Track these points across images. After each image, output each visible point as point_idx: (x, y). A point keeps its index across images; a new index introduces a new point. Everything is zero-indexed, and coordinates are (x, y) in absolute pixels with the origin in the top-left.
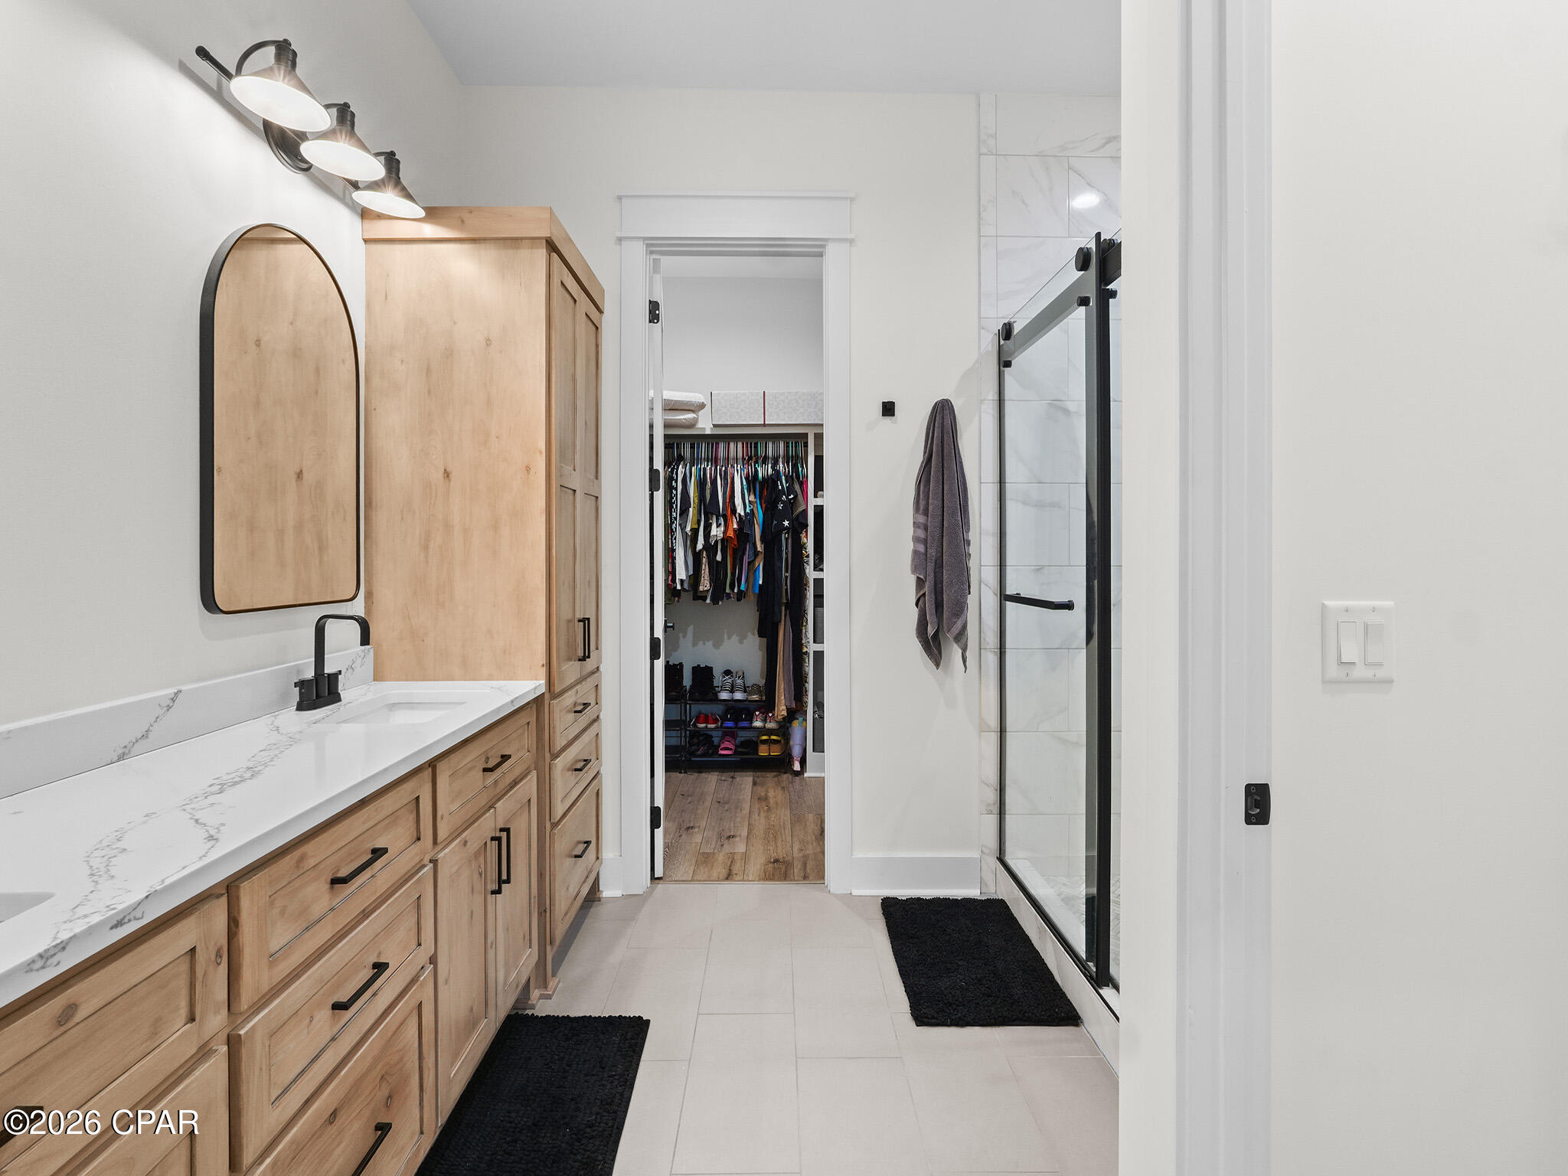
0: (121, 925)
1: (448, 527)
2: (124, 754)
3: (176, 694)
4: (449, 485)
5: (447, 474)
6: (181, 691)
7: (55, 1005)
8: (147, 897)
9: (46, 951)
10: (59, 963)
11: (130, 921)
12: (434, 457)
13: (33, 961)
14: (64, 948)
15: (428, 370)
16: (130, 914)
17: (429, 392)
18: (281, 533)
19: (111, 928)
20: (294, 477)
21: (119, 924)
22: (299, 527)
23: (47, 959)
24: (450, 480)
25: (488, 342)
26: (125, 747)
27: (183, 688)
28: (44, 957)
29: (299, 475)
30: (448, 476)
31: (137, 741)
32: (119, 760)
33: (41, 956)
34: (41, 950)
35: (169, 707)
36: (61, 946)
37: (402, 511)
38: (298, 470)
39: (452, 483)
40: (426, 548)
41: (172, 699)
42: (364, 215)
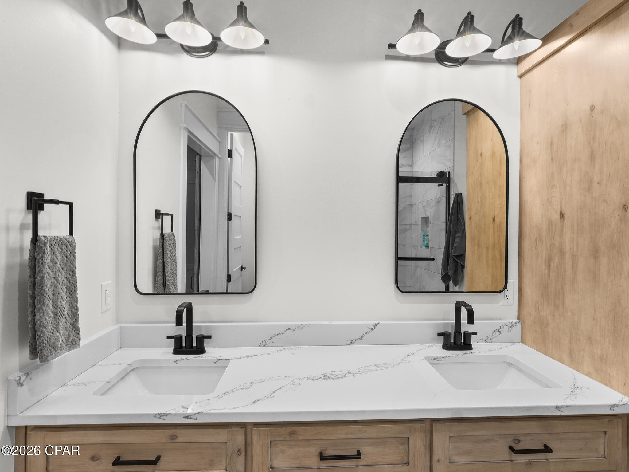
0: (188, 418)
1: (562, 253)
2: (351, 343)
3: (376, 324)
4: (563, 223)
5: (562, 215)
6: (378, 324)
7: (171, 432)
8: (198, 413)
9: (161, 413)
10: (165, 419)
11: (191, 418)
12: (554, 203)
13: (157, 415)
14: (166, 416)
15: (552, 144)
16: (191, 416)
17: (552, 159)
18: (488, 248)
19: (184, 417)
20: (492, 220)
21: (186, 417)
22: (494, 247)
23: (161, 416)
24: (564, 219)
25: (592, 108)
26: (352, 340)
27: (382, 322)
28: (160, 415)
29: (494, 219)
30: (563, 217)
31: (357, 339)
32: (349, 345)
33: (159, 414)
34: (159, 413)
35: (372, 329)
36: (166, 414)
37: (536, 241)
38: (494, 217)
39: (565, 221)
40: (549, 266)
41: (374, 326)
42: (519, 60)
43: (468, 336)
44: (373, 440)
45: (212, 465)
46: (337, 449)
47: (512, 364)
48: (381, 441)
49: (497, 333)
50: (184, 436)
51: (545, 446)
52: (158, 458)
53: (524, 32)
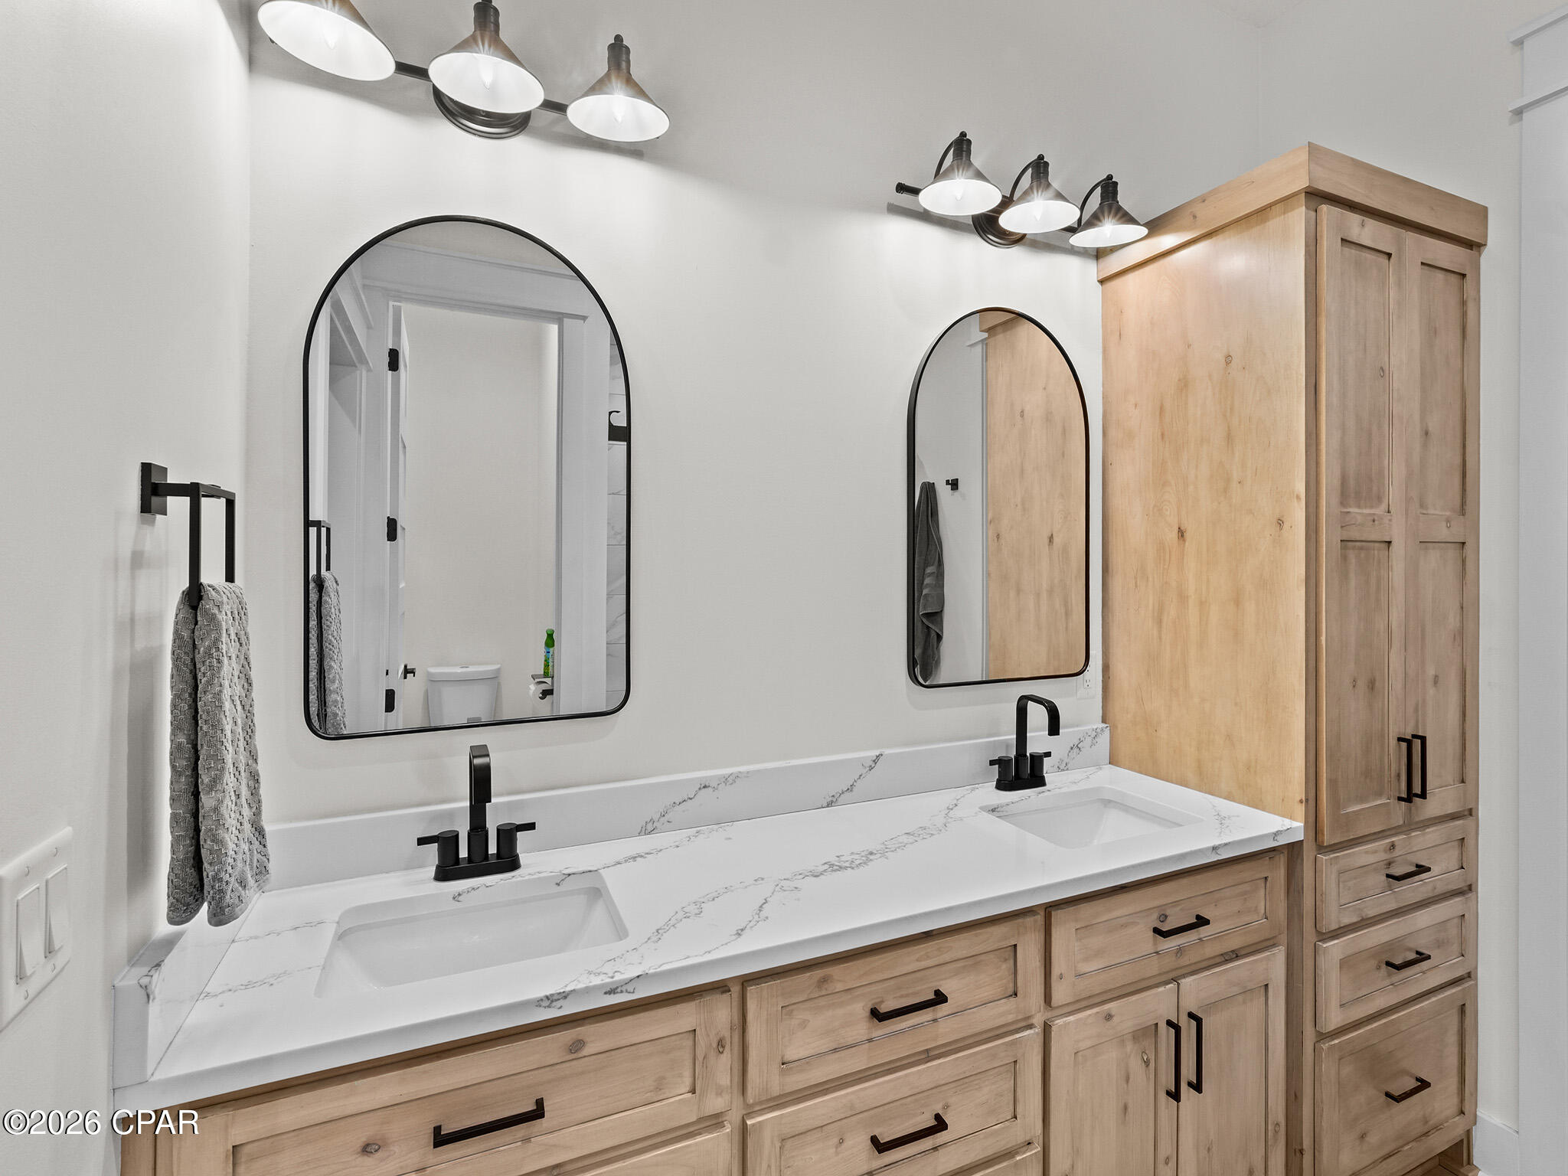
0: (614, 993)
1: (1183, 598)
2: (832, 802)
3: (877, 757)
4: (1184, 546)
5: (1181, 533)
6: (882, 755)
7: (567, 1036)
8: (638, 977)
9: (552, 995)
10: (561, 1007)
11: (622, 992)
12: (1168, 513)
13: (542, 1000)
14: (565, 997)
15: (1162, 409)
16: (622, 986)
17: (1163, 435)
18: (1038, 595)
19: (606, 993)
20: (1047, 541)
21: (612, 991)
22: (1051, 592)
23: (552, 1001)
24: (1184, 541)
25: (1228, 359)
26: (833, 796)
27: (887, 751)
28: (550, 1000)
29: (1051, 539)
30: (1182, 536)
31: (843, 793)
32: (828, 806)
33: (547, 997)
34: (548, 994)
35: (871, 768)
36: (564, 995)
37: (1136, 578)
38: (1050, 535)
39: (1187, 543)
40: (1160, 622)
41: (874, 761)
42: (1099, 254)
43: (1037, 760)
44: (961, 964)
45: (660, 1090)
46: (902, 996)
47: (1110, 801)
48: (973, 962)
49: (1076, 750)
50: (598, 1037)
51: (1198, 917)
52: (540, 1103)
53: (1120, 208)
